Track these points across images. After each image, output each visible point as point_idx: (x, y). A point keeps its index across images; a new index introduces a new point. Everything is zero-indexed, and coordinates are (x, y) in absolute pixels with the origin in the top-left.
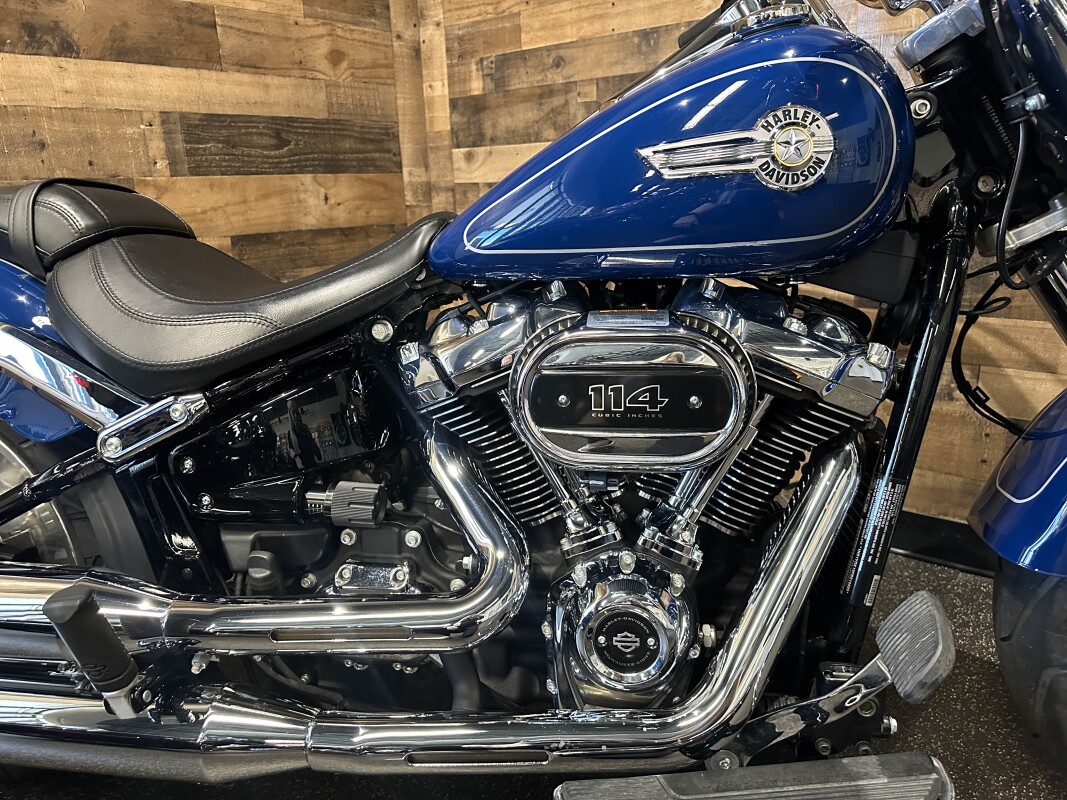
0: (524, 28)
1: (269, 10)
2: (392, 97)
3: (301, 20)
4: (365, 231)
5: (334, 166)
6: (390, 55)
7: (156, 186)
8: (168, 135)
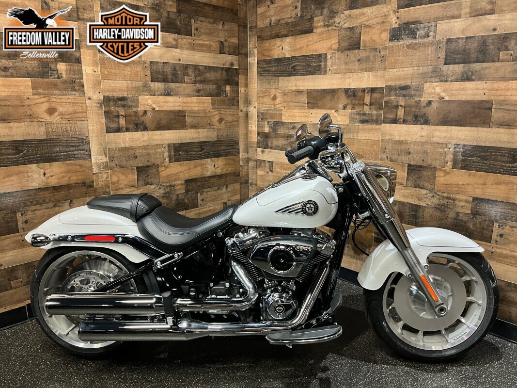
0: (283, 115)
1: (201, 109)
2: (238, 131)
3: (211, 111)
4: (226, 175)
5: (217, 155)
6: (238, 117)
7: (165, 166)
8: (169, 151)
